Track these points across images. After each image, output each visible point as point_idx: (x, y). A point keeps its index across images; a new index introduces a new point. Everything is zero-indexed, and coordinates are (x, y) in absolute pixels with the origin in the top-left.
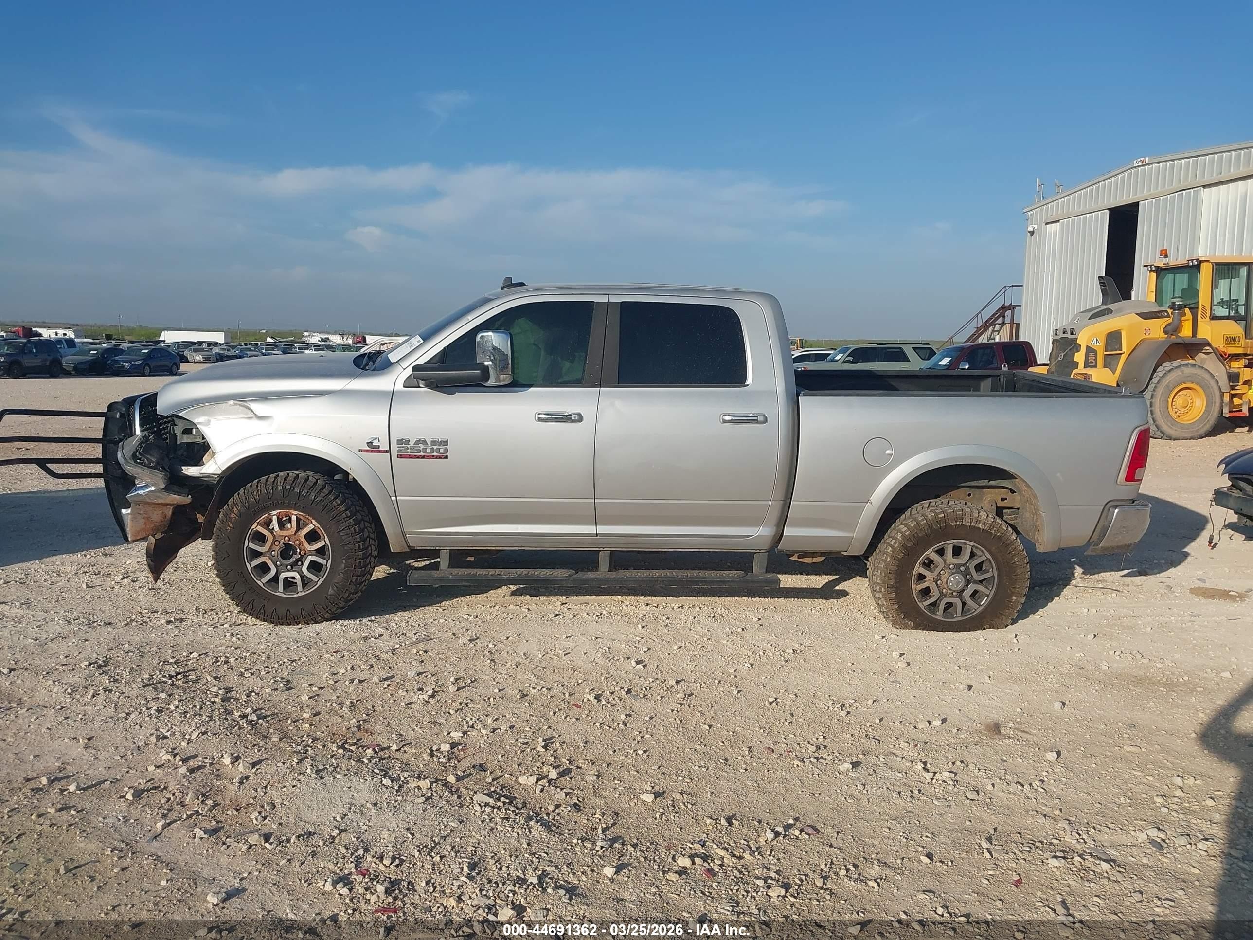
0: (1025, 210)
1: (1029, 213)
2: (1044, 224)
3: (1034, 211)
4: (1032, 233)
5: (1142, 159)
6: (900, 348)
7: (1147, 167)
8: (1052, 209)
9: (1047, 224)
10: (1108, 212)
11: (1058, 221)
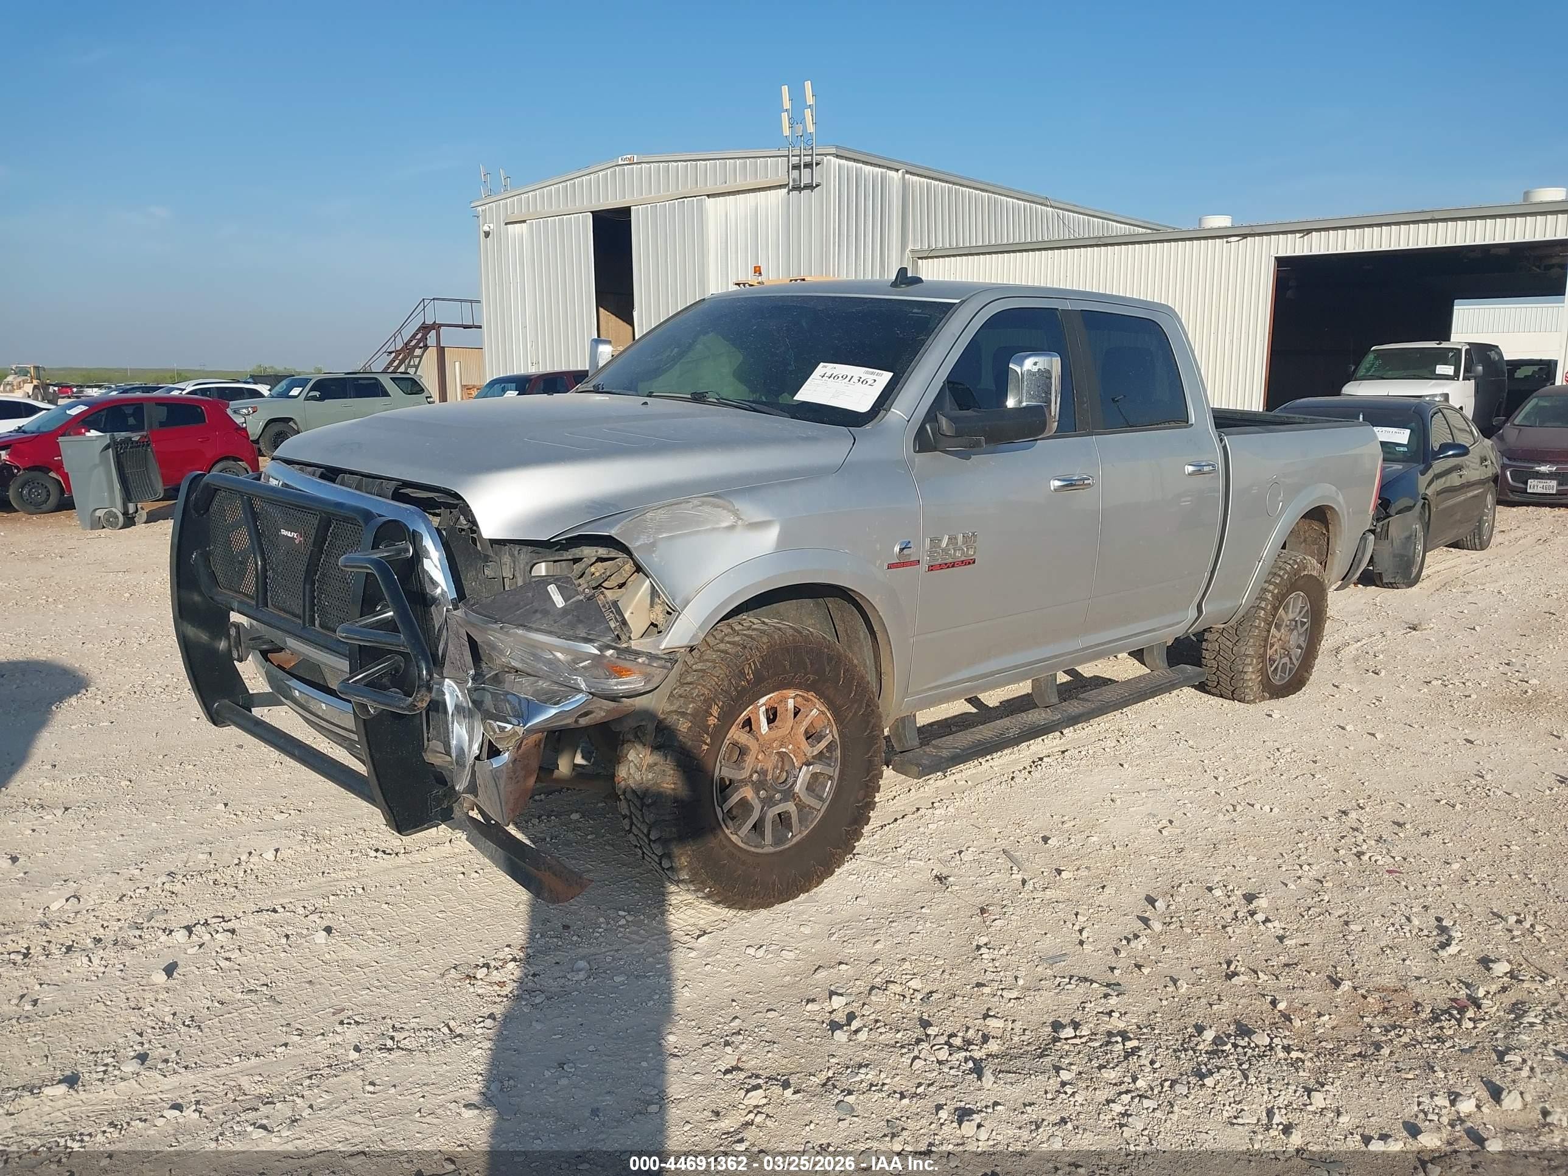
0: (473, 205)
1: (480, 209)
2: (502, 224)
3: (487, 206)
4: (487, 234)
5: (629, 156)
6: (376, 379)
7: (635, 166)
8: (514, 205)
9: (506, 224)
10: (591, 215)
11: (524, 221)
